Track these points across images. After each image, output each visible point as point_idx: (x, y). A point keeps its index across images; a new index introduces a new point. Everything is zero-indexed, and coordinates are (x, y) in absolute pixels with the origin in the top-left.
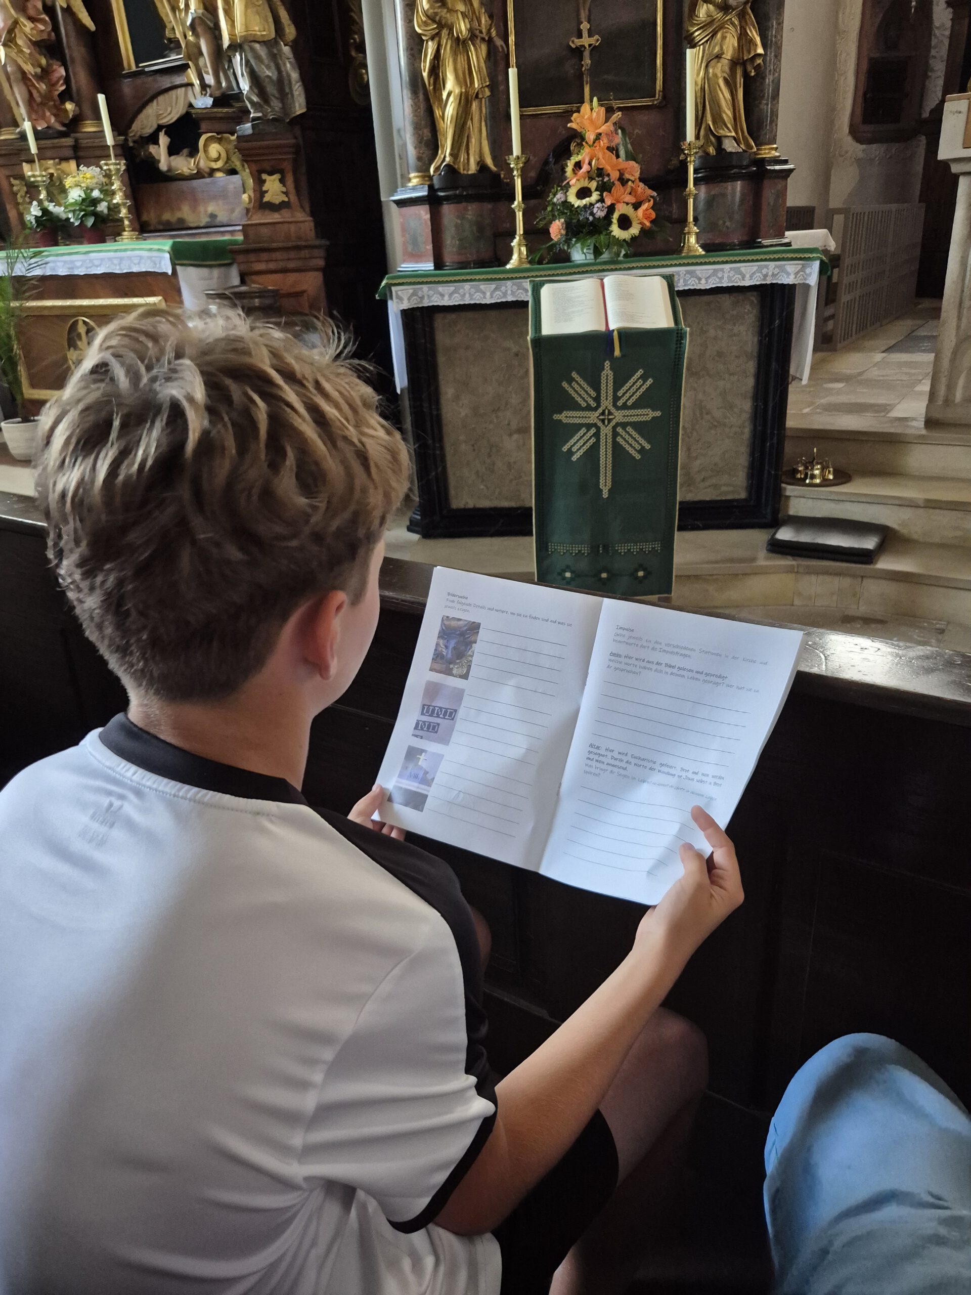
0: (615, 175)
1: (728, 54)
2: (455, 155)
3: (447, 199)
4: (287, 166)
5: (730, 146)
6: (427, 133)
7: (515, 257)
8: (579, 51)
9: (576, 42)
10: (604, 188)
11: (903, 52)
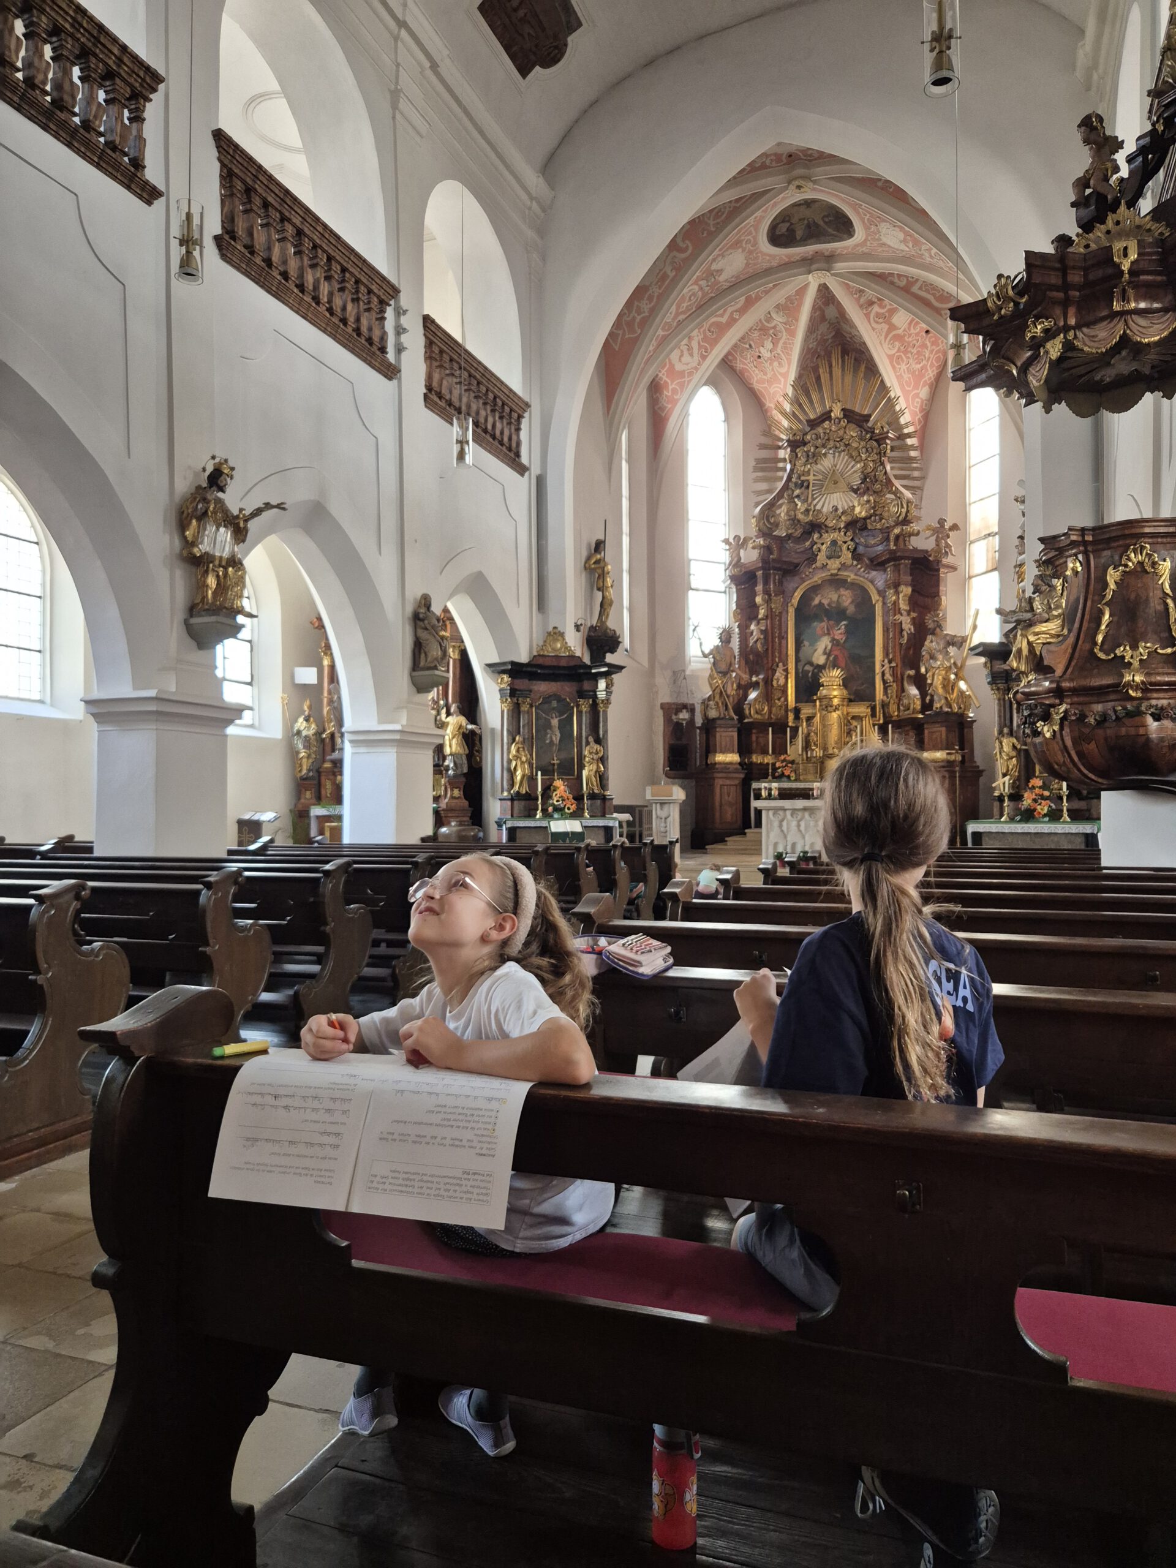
0: (565, 797)
1: (594, 770)
2: (518, 788)
4: (462, 787)
5: (596, 791)
7: (540, 815)
8: (554, 764)
11: (684, 741)
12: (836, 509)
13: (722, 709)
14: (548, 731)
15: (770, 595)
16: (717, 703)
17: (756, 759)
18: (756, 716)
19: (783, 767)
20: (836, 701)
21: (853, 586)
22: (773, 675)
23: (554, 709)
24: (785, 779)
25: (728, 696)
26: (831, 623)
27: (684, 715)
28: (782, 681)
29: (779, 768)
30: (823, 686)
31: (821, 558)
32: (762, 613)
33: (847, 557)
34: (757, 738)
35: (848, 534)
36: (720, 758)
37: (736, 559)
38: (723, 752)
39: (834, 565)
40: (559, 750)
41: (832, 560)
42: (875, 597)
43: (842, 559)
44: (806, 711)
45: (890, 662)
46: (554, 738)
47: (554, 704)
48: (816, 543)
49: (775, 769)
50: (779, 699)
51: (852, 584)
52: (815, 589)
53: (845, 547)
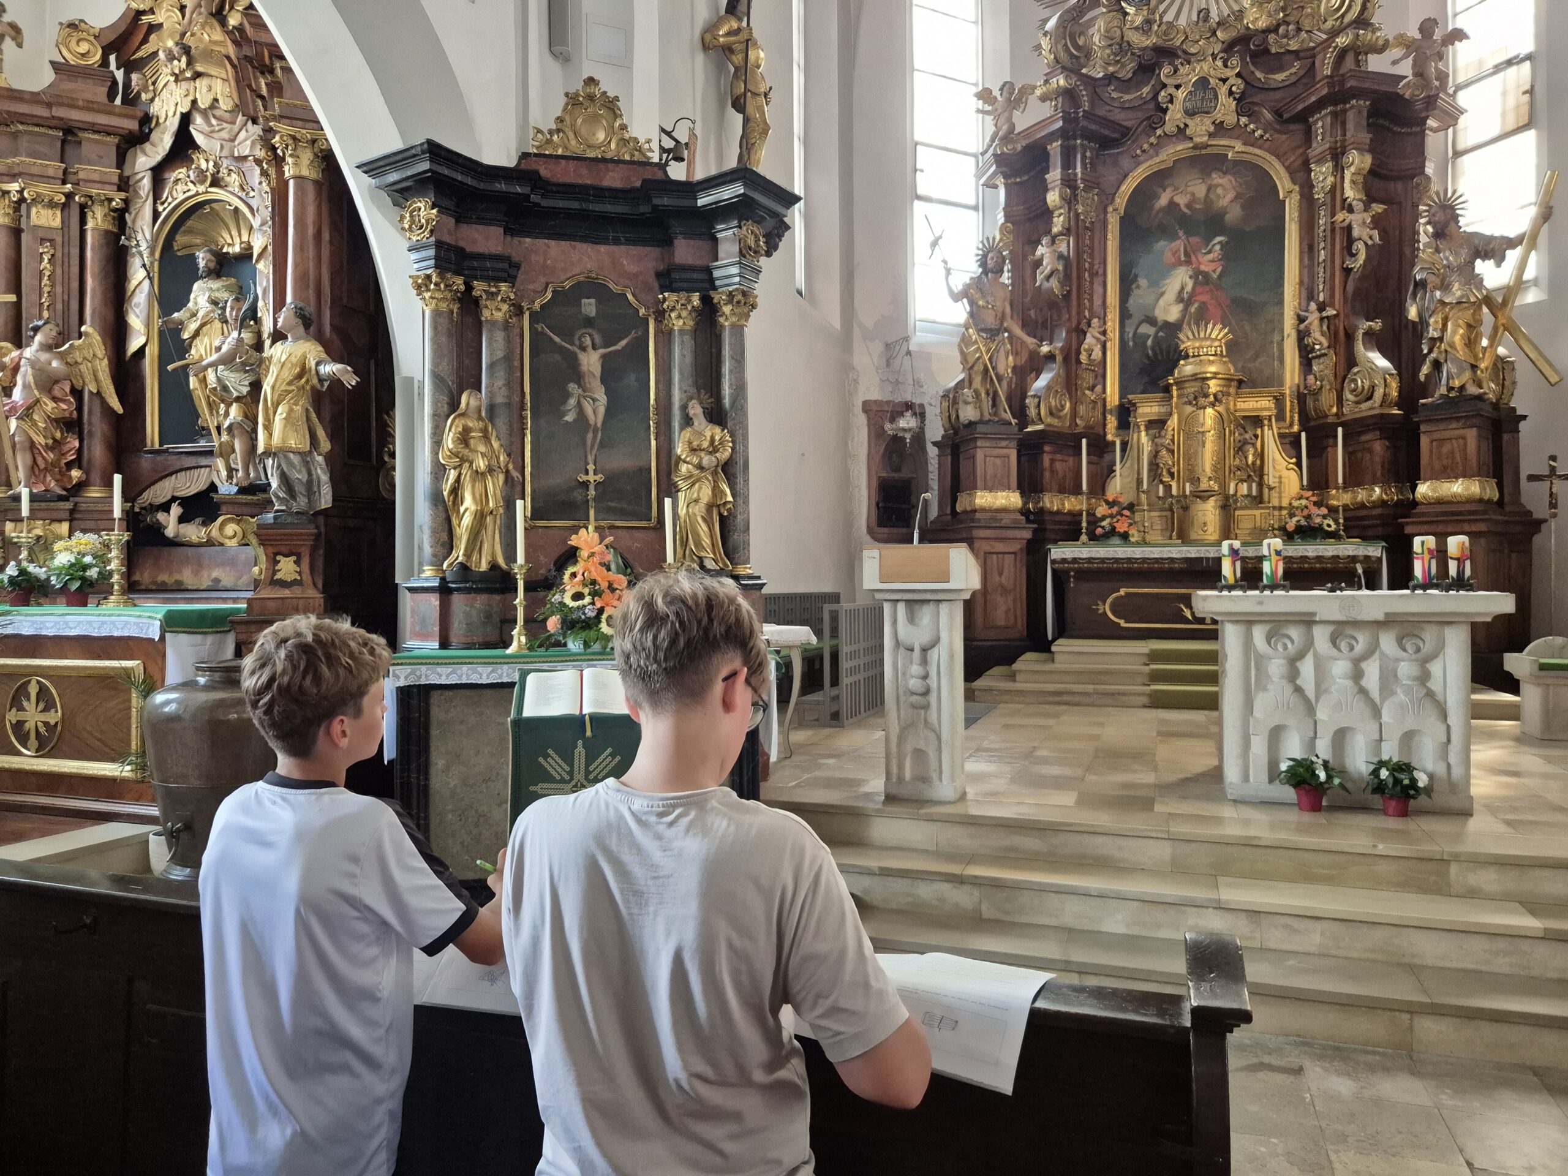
0: (604, 585)
1: (704, 501)
2: (468, 555)
3: (458, 590)
6: (445, 536)
7: (515, 644)
8: (585, 485)
9: (583, 478)
10: (595, 594)
11: (905, 474)
12: (1207, 18)
13: (987, 404)
14: (572, 387)
15: (1074, 188)
16: (977, 393)
17: (1051, 502)
18: (1049, 420)
19: (1112, 516)
20: (1214, 386)
21: (1241, 167)
22: (1080, 343)
23: (589, 322)
24: (1116, 540)
25: (1000, 378)
26: (1194, 240)
27: (907, 422)
28: (1097, 354)
29: (1104, 518)
30: (1187, 357)
31: (1175, 115)
32: (1058, 223)
33: (1226, 109)
34: (1052, 461)
35: (1235, 61)
36: (983, 499)
37: (1005, 127)
38: (990, 488)
39: (1200, 128)
40: (602, 445)
41: (1197, 119)
42: (1284, 183)
43: (1218, 116)
44: (1148, 409)
45: (1321, 308)
46: (588, 409)
47: (589, 307)
48: (1164, 86)
49: (1094, 522)
50: (1092, 389)
51: (1237, 163)
52: (1160, 178)
53: (1223, 90)
